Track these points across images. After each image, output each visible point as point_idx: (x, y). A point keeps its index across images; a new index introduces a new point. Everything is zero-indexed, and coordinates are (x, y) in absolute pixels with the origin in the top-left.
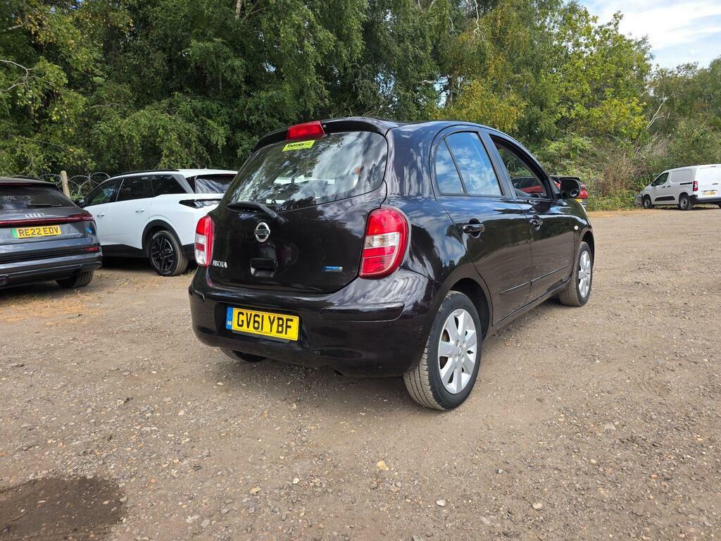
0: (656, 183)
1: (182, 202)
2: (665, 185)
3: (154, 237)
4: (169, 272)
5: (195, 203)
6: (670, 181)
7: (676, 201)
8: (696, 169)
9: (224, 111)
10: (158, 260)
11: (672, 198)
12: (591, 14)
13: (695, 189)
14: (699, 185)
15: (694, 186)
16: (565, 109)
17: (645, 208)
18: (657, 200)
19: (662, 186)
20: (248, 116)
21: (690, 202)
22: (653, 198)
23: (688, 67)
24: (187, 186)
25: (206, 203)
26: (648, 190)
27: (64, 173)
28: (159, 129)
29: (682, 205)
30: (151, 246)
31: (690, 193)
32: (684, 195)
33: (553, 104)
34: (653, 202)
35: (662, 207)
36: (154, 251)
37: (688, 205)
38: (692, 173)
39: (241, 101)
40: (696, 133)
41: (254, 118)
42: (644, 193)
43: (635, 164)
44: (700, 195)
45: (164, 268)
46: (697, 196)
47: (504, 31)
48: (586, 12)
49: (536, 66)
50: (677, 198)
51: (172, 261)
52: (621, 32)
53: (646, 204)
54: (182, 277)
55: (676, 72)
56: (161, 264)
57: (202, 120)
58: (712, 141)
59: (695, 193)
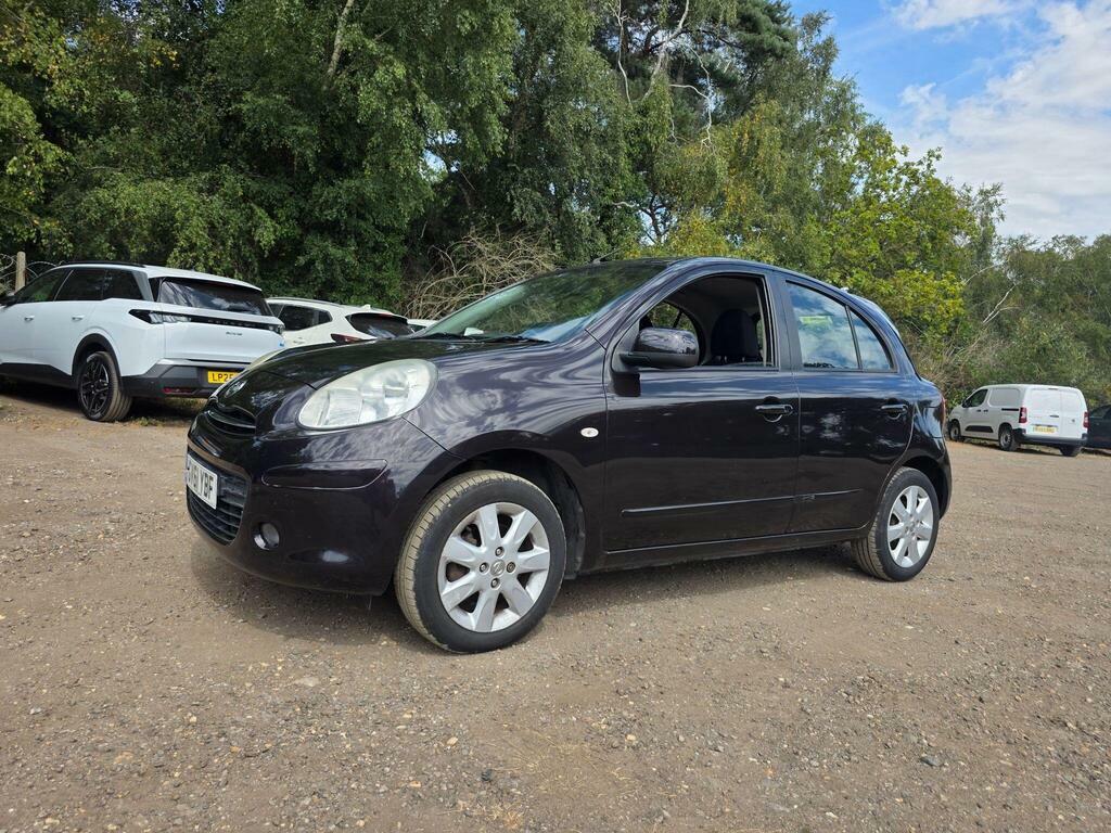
0: (968, 404)
1: (133, 312)
2: (981, 407)
3: (88, 360)
4: (99, 415)
5: (151, 316)
6: (988, 403)
7: (995, 435)
8: (1025, 389)
9: (290, 201)
10: (89, 395)
11: (989, 430)
12: (897, 144)
13: (1022, 420)
14: (1029, 415)
15: (1021, 415)
16: (838, 275)
17: (951, 439)
18: (969, 429)
19: (977, 408)
20: (321, 211)
21: (1015, 440)
22: (963, 426)
23: (1071, 241)
24: (146, 289)
25: (168, 317)
26: (958, 411)
27: (22, 256)
28: (178, 209)
29: (1003, 442)
30: (82, 374)
31: (1015, 425)
32: (1005, 427)
33: (817, 264)
34: (964, 433)
35: (976, 441)
36: (86, 379)
37: (1011, 442)
38: (1020, 395)
39: (316, 189)
40: (1045, 337)
41: (331, 214)
42: (953, 416)
43: (947, 372)
44: (1030, 430)
45: (94, 408)
46: (1025, 431)
47: (753, 151)
48: (889, 139)
49: (798, 204)
50: (996, 430)
51: (104, 398)
52: (935, 176)
53: (953, 434)
54: (118, 425)
55: (1051, 246)
56: (90, 402)
57: (251, 208)
58: (1066, 354)
59: (1022, 426)
